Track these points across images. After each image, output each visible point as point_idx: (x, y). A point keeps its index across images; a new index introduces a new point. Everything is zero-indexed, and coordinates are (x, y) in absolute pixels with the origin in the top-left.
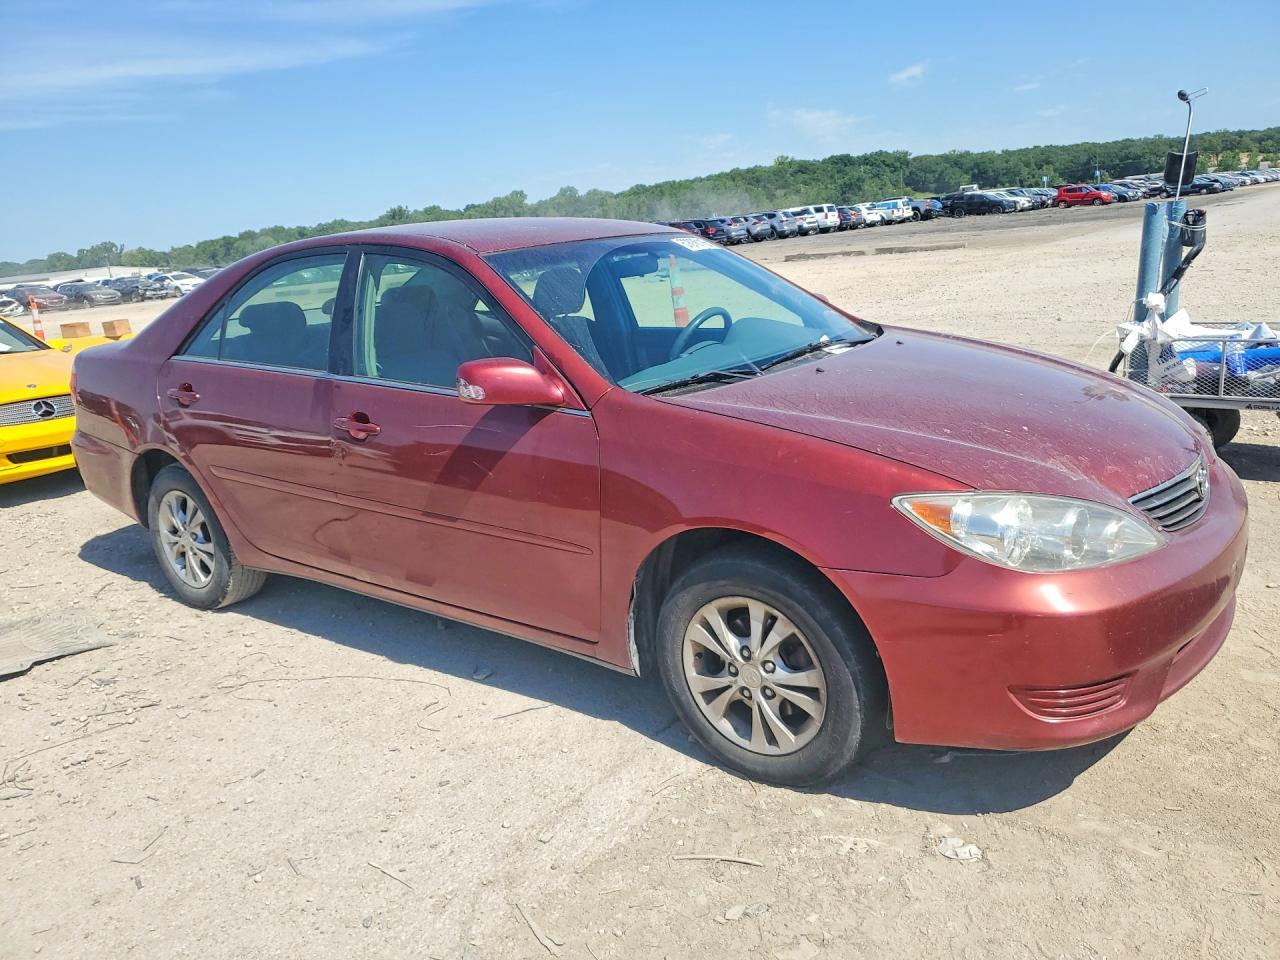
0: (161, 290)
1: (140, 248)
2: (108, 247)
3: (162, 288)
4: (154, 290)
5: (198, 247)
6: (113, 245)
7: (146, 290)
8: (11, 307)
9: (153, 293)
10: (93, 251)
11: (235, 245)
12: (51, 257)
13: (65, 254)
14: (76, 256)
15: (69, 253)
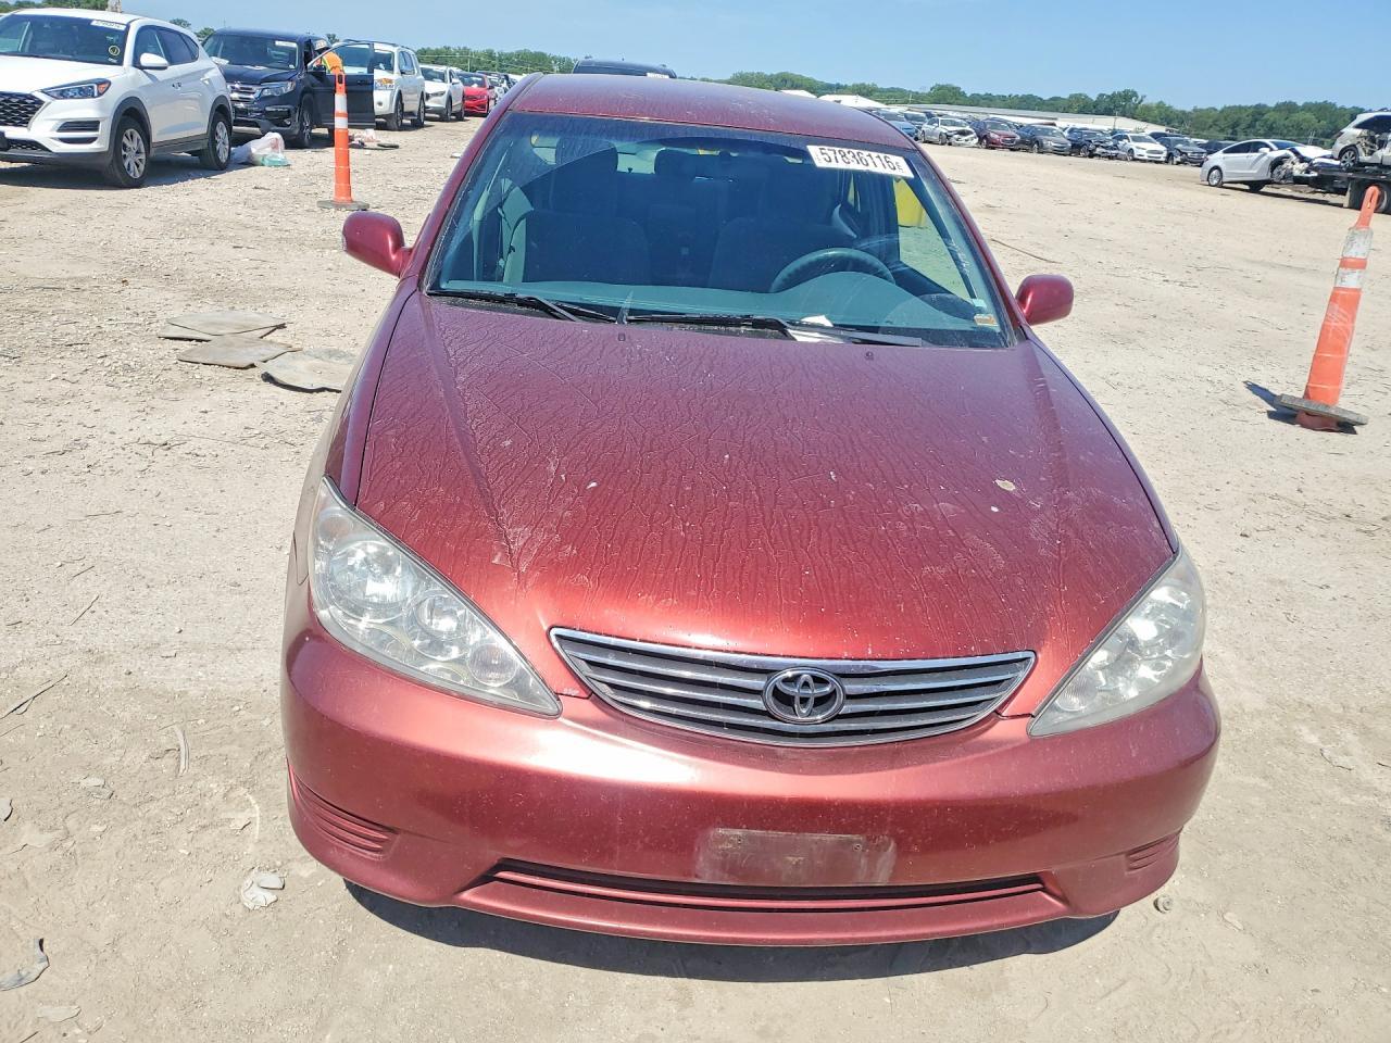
0: (1112, 149)
1: (1161, 102)
2: (1127, 96)
3: (1115, 147)
4: (1106, 148)
5: (1222, 111)
6: (1135, 94)
7: (1097, 146)
8: (966, 138)
9: (1104, 150)
10: (1112, 97)
11: (1266, 117)
12: (1071, 96)
13: (1086, 97)
14: (1094, 99)
15: (1090, 96)
